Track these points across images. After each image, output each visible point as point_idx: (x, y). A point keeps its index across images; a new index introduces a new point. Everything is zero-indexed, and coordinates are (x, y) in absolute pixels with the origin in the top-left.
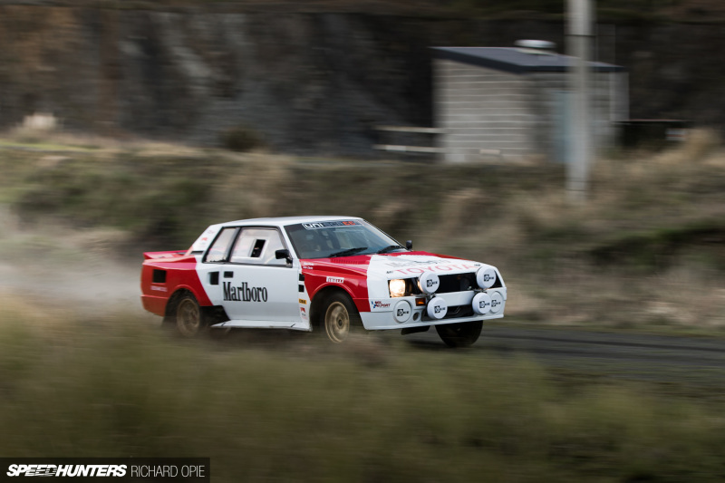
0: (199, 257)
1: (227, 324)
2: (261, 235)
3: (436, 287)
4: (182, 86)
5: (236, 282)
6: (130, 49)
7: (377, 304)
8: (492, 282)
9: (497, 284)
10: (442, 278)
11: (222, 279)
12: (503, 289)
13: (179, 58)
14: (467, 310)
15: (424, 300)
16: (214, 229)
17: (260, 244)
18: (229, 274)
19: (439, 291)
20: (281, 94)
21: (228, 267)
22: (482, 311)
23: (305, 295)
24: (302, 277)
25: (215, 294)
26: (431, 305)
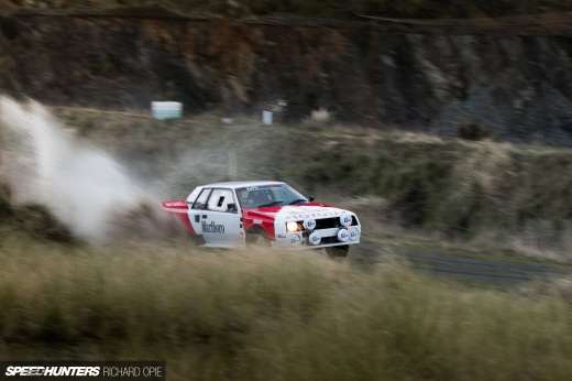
0: (190, 206)
1: (205, 245)
2: (223, 194)
3: (313, 226)
4: (428, 90)
5: (208, 221)
6: (388, 61)
7: (280, 236)
8: (350, 223)
9: (354, 223)
10: (317, 221)
11: (201, 219)
12: (359, 226)
13: (427, 68)
14: (335, 239)
15: (307, 234)
16: (199, 189)
17: (222, 199)
18: (205, 217)
19: (316, 228)
20: (500, 96)
21: (205, 212)
22: (343, 239)
23: (243, 230)
24: (242, 220)
25: (197, 228)
26: (311, 236)
